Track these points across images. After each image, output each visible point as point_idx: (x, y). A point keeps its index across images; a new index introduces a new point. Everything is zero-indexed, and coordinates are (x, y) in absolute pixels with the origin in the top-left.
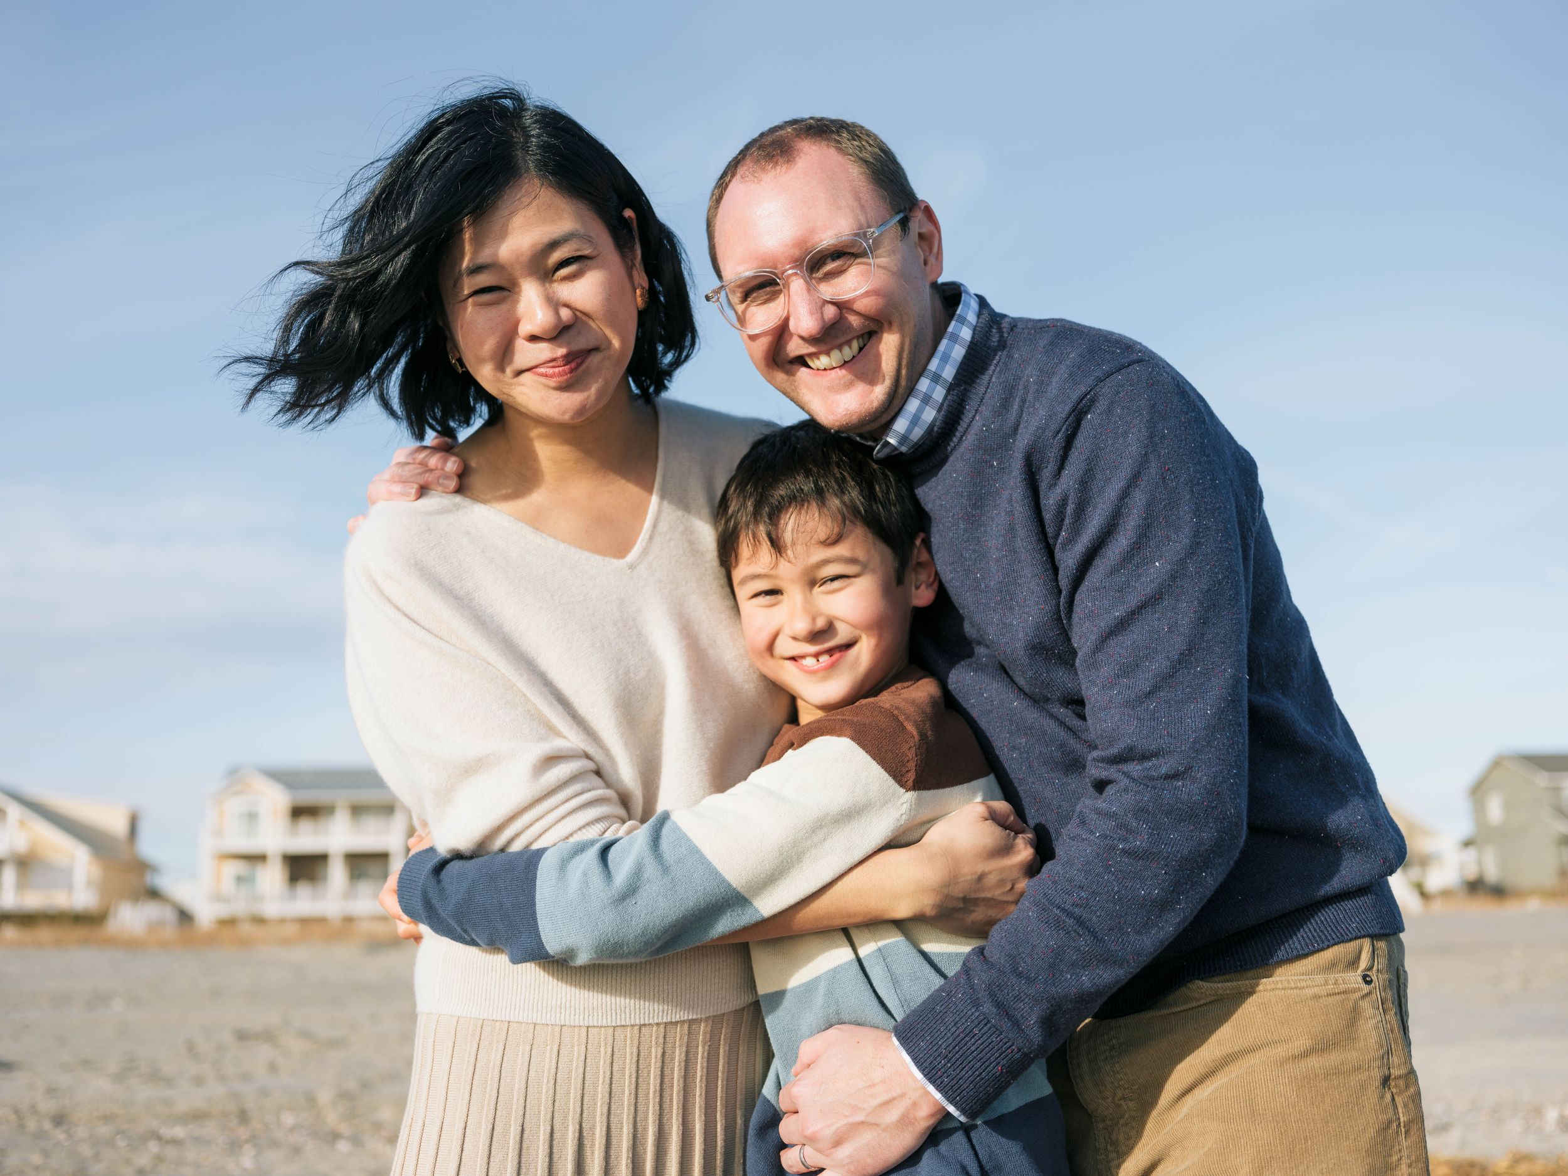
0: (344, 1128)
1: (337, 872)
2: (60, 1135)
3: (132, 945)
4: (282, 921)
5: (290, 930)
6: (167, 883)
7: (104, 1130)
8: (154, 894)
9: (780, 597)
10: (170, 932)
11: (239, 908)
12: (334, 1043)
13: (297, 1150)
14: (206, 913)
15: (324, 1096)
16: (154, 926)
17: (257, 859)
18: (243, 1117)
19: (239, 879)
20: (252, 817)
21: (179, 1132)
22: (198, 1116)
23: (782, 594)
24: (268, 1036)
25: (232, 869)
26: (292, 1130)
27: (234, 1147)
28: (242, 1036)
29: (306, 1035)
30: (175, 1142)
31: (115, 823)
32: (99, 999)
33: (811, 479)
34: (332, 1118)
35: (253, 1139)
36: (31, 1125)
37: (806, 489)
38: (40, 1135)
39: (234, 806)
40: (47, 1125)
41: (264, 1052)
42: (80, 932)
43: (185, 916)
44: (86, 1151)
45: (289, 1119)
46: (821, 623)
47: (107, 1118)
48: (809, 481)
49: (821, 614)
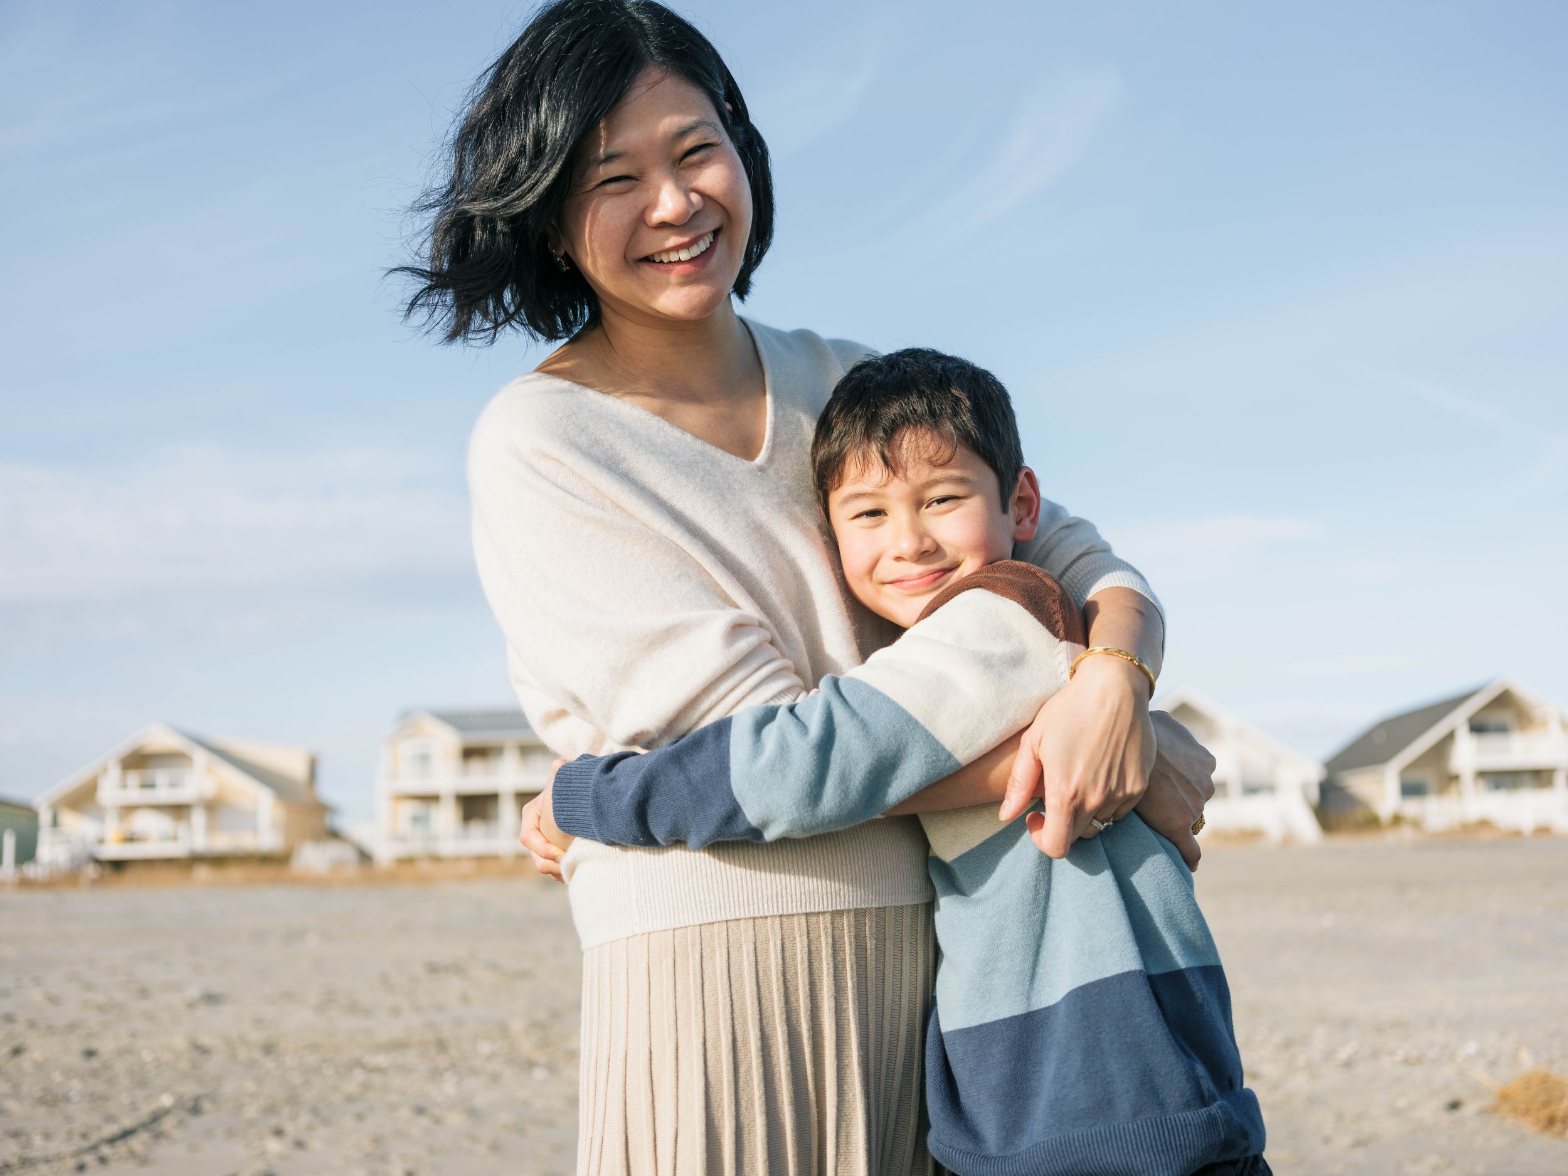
0: (540, 1057)
1: (507, 809)
2: (269, 1064)
3: (318, 883)
4: (458, 859)
5: (466, 867)
6: (346, 823)
7: (311, 1059)
8: (334, 835)
9: (885, 518)
10: (352, 870)
11: (415, 846)
12: (522, 975)
13: (495, 1078)
14: (385, 852)
15: (517, 1026)
16: (338, 865)
17: (431, 799)
18: (441, 1046)
19: (416, 820)
20: (424, 759)
21: (381, 1060)
22: (398, 1046)
23: (886, 514)
24: (457, 969)
25: (409, 809)
26: (489, 1058)
27: (436, 1074)
28: (433, 969)
29: (494, 967)
30: (379, 1070)
31: (294, 766)
32: (294, 935)
33: (925, 400)
34: (527, 1046)
35: (453, 1066)
36: (243, 1054)
37: (919, 410)
38: (252, 1064)
39: (408, 748)
40: (257, 1055)
41: (454, 985)
42: (269, 872)
43: (365, 857)
44: (296, 1078)
45: (485, 1048)
46: (927, 544)
47: (314, 1047)
48: (923, 402)
49: (929, 536)
